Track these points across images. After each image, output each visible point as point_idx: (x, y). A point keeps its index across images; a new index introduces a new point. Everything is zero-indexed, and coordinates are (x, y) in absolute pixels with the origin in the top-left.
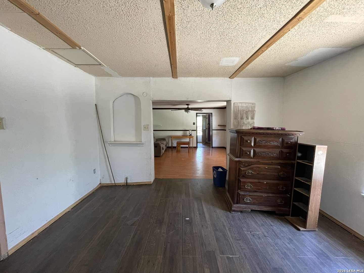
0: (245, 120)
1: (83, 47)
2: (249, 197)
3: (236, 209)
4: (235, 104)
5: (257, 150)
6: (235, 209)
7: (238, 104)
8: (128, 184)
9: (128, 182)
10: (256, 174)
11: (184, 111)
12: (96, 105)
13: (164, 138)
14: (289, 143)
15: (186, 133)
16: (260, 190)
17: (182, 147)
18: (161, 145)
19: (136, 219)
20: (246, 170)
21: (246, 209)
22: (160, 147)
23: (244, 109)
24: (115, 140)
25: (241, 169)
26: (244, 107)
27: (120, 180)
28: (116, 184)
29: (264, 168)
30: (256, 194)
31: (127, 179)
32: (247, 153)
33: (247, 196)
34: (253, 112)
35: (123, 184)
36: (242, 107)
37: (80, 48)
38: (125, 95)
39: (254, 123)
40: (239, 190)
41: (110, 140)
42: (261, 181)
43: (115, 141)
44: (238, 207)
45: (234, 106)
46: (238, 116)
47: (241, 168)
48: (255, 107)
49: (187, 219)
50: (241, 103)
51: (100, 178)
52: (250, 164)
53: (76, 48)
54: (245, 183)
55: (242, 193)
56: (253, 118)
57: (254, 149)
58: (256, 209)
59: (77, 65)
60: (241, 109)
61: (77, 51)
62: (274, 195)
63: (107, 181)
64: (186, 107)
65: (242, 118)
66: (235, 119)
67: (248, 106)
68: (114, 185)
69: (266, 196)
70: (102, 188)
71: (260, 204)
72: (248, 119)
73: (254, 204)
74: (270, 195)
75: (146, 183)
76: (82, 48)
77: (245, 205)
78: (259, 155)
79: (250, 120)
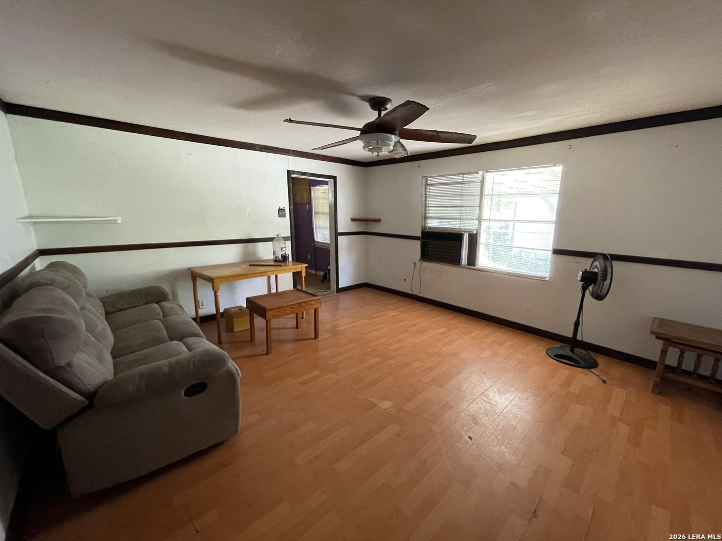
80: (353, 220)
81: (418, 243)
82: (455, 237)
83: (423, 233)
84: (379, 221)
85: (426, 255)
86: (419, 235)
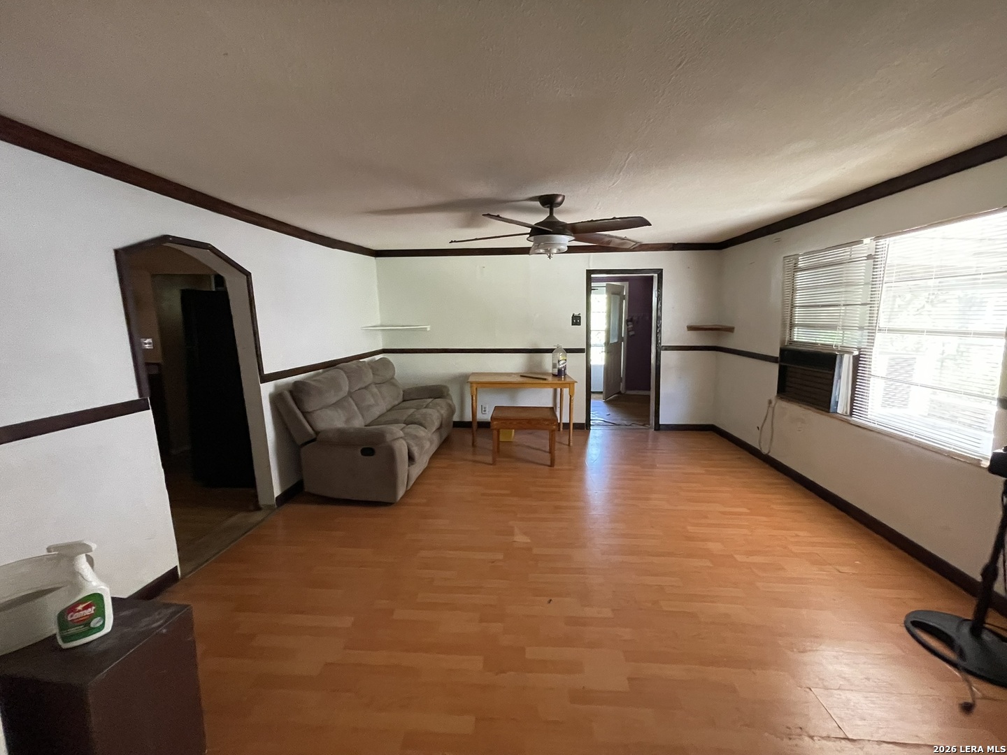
13: (439, 383)
80: (691, 328)
81: (775, 369)
82: (824, 362)
83: (782, 351)
84: (731, 330)
85: (784, 390)
86: (777, 354)
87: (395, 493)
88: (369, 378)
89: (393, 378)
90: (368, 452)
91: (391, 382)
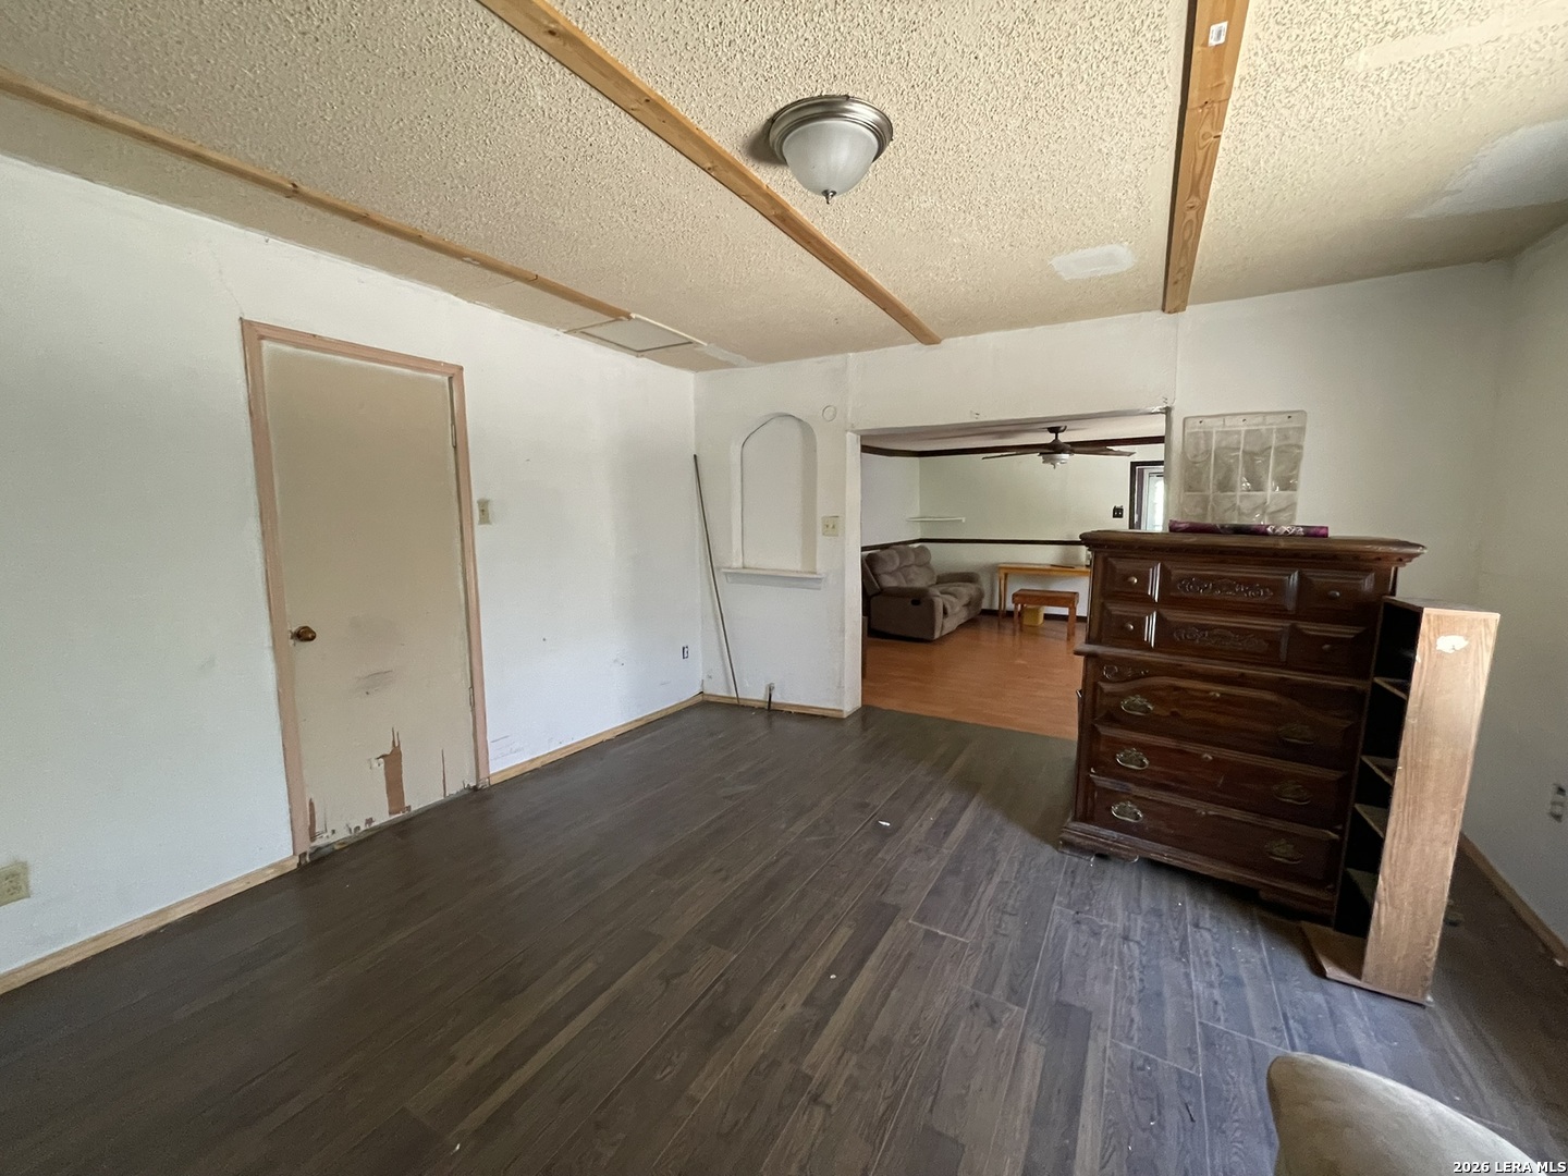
0: (1239, 493)
1: (635, 312)
2: (1132, 803)
3: (1078, 840)
4: (1190, 423)
5: (1176, 616)
6: (1073, 837)
7: (1207, 421)
8: (772, 708)
9: (773, 700)
10: (1168, 714)
11: (1036, 458)
12: (695, 456)
13: (970, 570)
14: (1334, 598)
15: (1077, 557)
16: (1183, 782)
17: (1048, 617)
18: (936, 599)
19: (744, 788)
20: (1122, 696)
21: (1116, 847)
22: (931, 604)
23: (1239, 443)
24: (747, 565)
25: (1101, 689)
26: (1239, 432)
27: (754, 693)
28: (742, 703)
29: (1203, 695)
30: (1164, 796)
31: (771, 689)
32: (1123, 628)
33: (1124, 797)
34: (1290, 456)
35: (761, 705)
36: (1227, 432)
37: (630, 318)
38: (774, 421)
39: (1292, 506)
40: (1092, 770)
41: (727, 565)
42: (1190, 747)
43: (744, 568)
44: (1087, 835)
45: (1186, 431)
46: (1204, 476)
47: (1101, 684)
48: (1302, 430)
49: (884, 823)
50: (1222, 419)
51: (700, 675)
52: (1140, 670)
53: (621, 320)
54: (1118, 745)
55: (1104, 782)
56: (1287, 484)
57: (1162, 611)
58: (1165, 860)
59: (639, 353)
60: (1224, 444)
61: (624, 325)
62: (1250, 818)
63: (719, 689)
64: (1049, 438)
65: (1225, 485)
66: (1189, 488)
67: (1263, 428)
68: (735, 701)
69: (1211, 813)
70: (704, 704)
71: (1182, 843)
72: (1257, 486)
73: (1155, 836)
74: (1236, 814)
75: (826, 713)
76: (633, 315)
77: (1115, 834)
78: (1180, 638)
79: (1271, 491)
87: (933, 633)
88: (912, 558)
89: (928, 562)
90: (916, 602)
91: (926, 565)
